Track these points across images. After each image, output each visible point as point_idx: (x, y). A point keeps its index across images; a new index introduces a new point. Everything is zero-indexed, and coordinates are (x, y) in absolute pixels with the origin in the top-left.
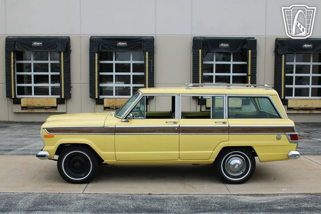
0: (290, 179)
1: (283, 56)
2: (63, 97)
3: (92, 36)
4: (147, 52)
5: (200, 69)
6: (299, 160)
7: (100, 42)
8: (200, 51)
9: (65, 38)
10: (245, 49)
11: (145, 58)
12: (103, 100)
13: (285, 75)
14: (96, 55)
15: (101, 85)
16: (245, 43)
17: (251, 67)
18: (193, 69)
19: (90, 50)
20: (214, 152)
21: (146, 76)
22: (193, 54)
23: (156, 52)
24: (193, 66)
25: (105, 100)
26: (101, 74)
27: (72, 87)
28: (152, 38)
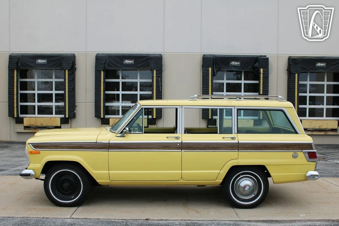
0: (309, 203)
1: (296, 75)
2: (67, 116)
3: (98, 54)
4: (155, 70)
5: (210, 88)
6: (317, 183)
7: (106, 60)
8: (210, 69)
9: (70, 55)
10: (257, 67)
11: (153, 77)
12: (108, 119)
13: (298, 95)
14: (102, 73)
15: (107, 104)
16: (257, 62)
17: (263, 86)
18: (203, 87)
19: (95, 68)
20: (221, 172)
21: (153, 95)
22: (203, 72)
23: (164, 70)
24: (203, 85)
25: (110, 120)
26: (107, 92)
27: (76, 106)
28: (160, 55)
